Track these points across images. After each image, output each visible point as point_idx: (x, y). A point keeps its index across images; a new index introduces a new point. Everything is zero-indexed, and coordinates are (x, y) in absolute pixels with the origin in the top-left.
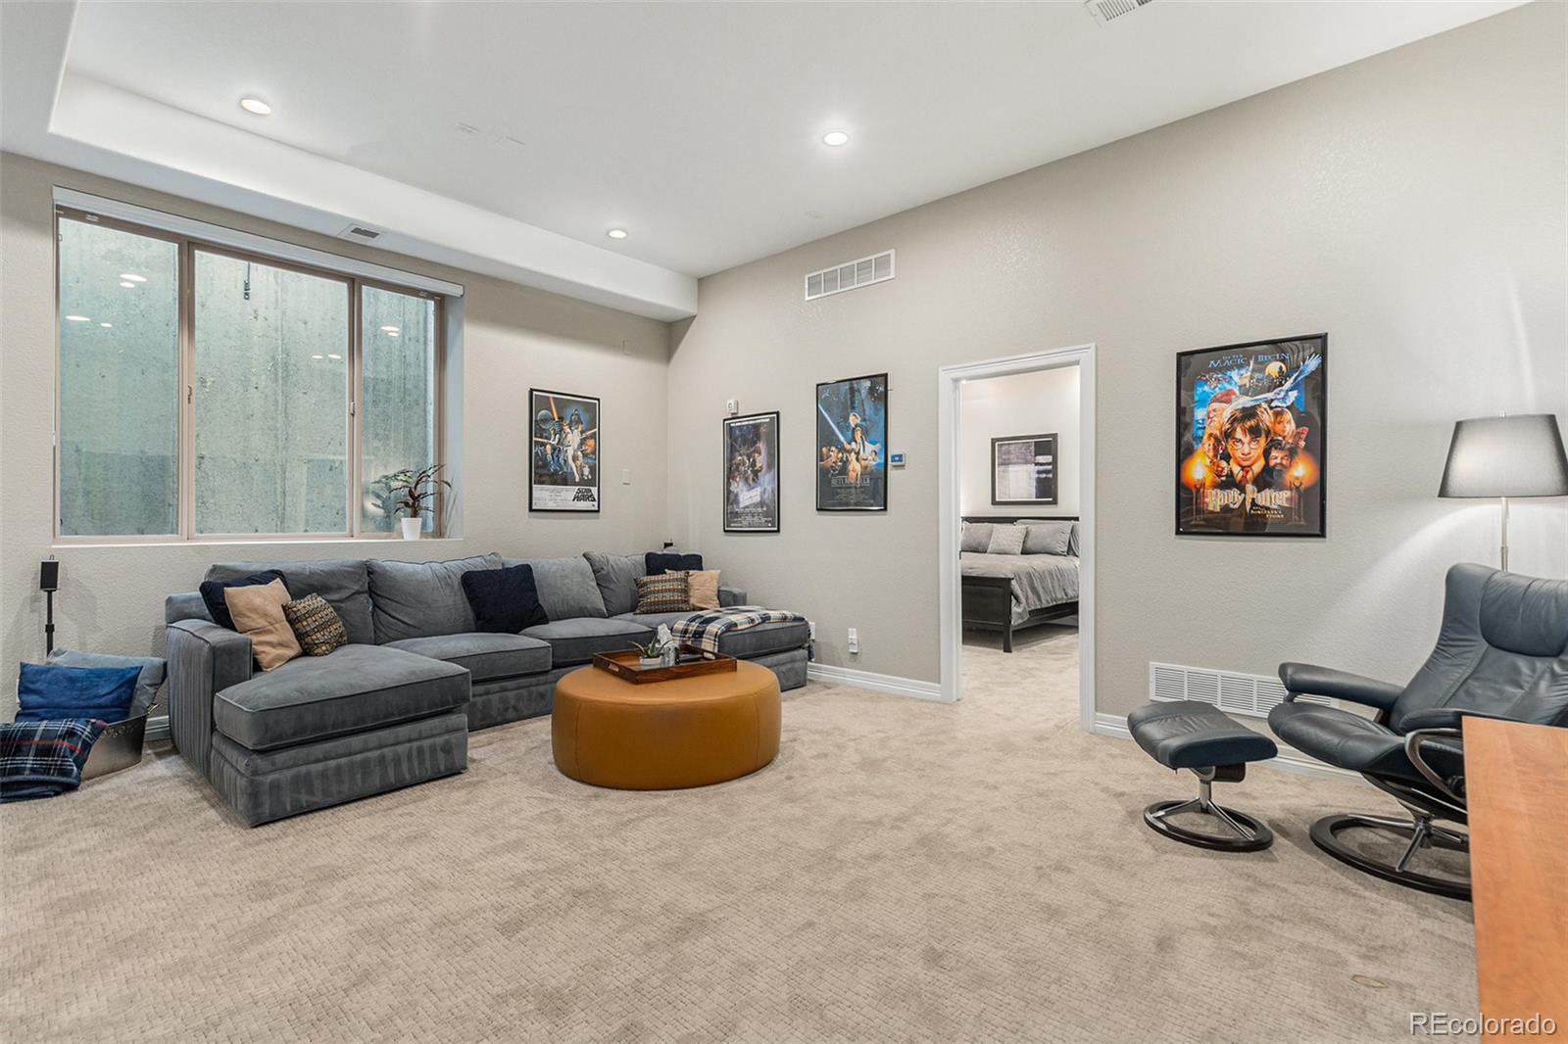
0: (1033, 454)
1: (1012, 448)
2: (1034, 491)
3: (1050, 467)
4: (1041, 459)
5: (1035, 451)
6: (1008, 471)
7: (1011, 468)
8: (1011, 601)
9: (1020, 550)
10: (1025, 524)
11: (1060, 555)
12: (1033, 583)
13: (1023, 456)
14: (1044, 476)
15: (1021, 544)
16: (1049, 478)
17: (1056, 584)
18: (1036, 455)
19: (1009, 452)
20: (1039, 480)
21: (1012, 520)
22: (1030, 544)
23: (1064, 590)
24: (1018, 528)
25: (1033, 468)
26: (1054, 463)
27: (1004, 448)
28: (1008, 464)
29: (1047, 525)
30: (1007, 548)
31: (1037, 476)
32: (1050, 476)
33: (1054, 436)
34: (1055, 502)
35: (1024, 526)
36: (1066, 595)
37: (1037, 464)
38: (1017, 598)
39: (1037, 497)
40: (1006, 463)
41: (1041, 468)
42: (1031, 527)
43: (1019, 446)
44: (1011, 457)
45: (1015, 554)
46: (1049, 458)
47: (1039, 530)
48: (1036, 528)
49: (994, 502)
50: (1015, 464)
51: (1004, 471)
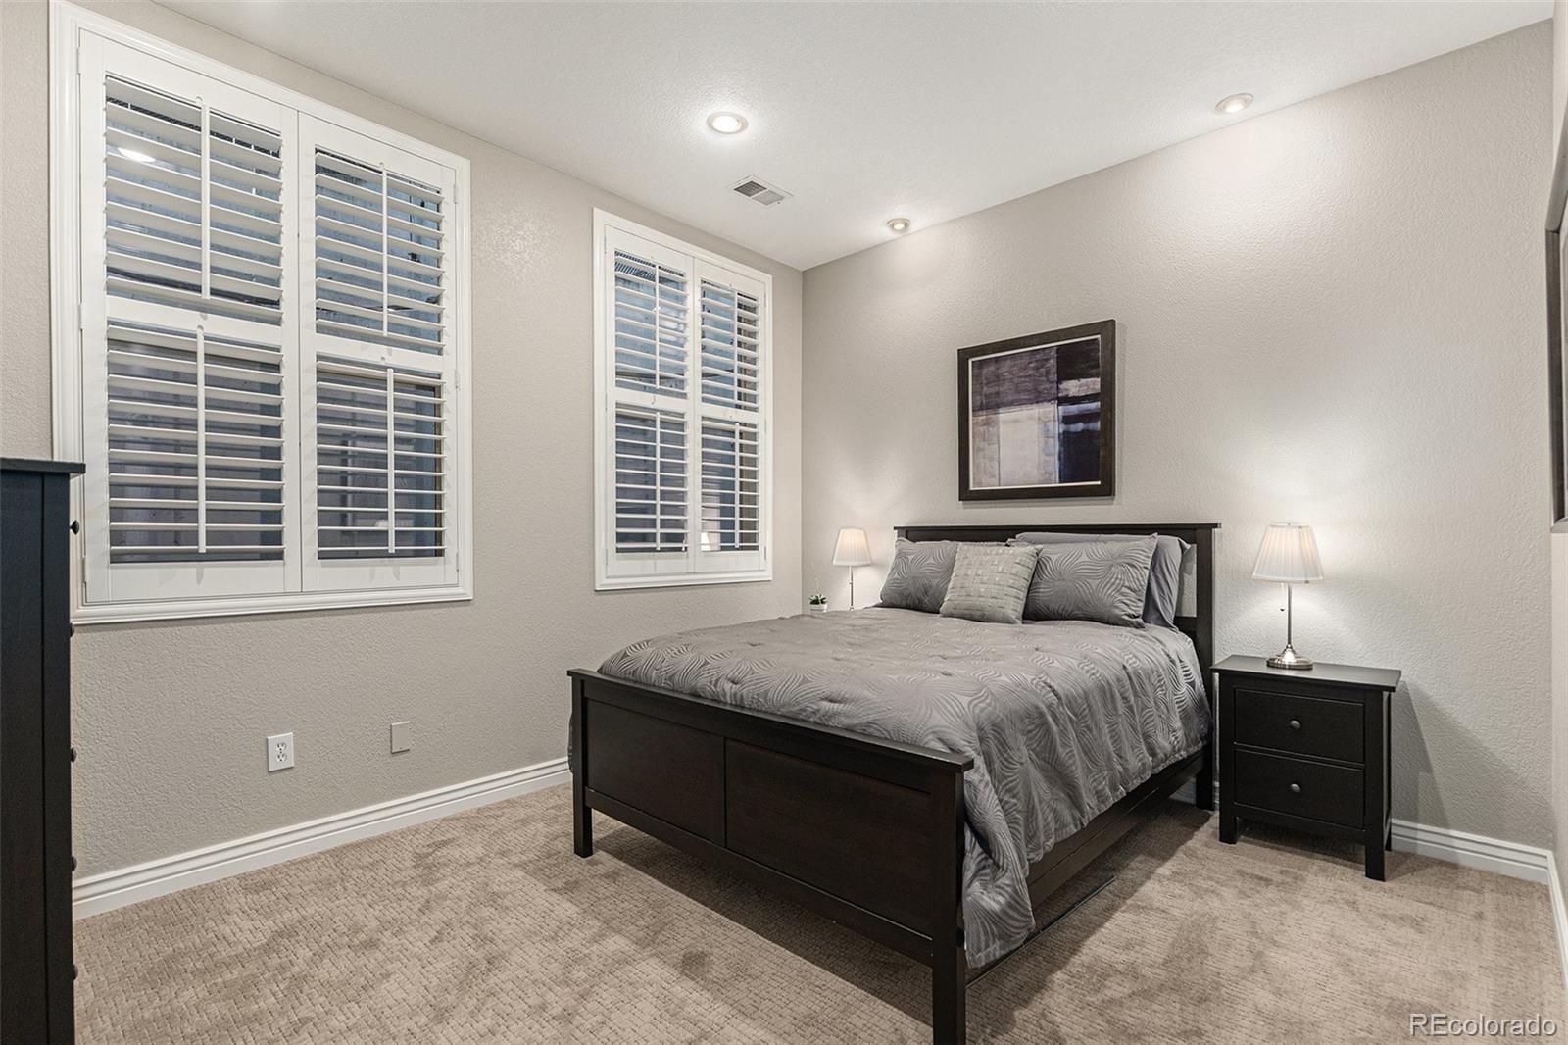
0: (1054, 378)
1: (1005, 367)
2: (1054, 465)
3: (1095, 405)
4: (1072, 387)
5: (1059, 372)
6: (996, 423)
7: (1004, 415)
8: (961, 853)
9: (1021, 609)
10: (1033, 542)
11: (1127, 624)
12: (1051, 747)
13: (1030, 386)
14: (1080, 426)
15: (1023, 595)
16: (1094, 432)
17: (1123, 728)
18: (1059, 382)
19: (998, 379)
20: (1067, 439)
21: (1002, 534)
22: (1045, 593)
23: (1146, 737)
24: (1020, 551)
25: (1051, 410)
26: (1107, 394)
27: (986, 371)
28: (998, 406)
29: (1088, 547)
30: (988, 604)
31: (1063, 428)
32: (1097, 425)
33: (1107, 328)
34: (1107, 490)
35: (1031, 549)
36: (1153, 754)
37: (1064, 401)
38: (984, 841)
39: (1061, 482)
40: (991, 404)
41: (1074, 409)
42: (1047, 550)
43: (1025, 360)
44: (1005, 388)
45: (1008, 621)
46: (1093, 384)
47: (1070, 556)
48: (1064, 554)
49: (966, 495)
50: (1012, 404)
51: (987, 423)
